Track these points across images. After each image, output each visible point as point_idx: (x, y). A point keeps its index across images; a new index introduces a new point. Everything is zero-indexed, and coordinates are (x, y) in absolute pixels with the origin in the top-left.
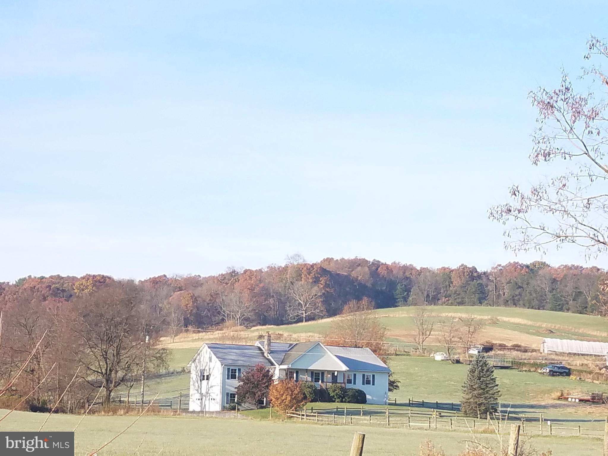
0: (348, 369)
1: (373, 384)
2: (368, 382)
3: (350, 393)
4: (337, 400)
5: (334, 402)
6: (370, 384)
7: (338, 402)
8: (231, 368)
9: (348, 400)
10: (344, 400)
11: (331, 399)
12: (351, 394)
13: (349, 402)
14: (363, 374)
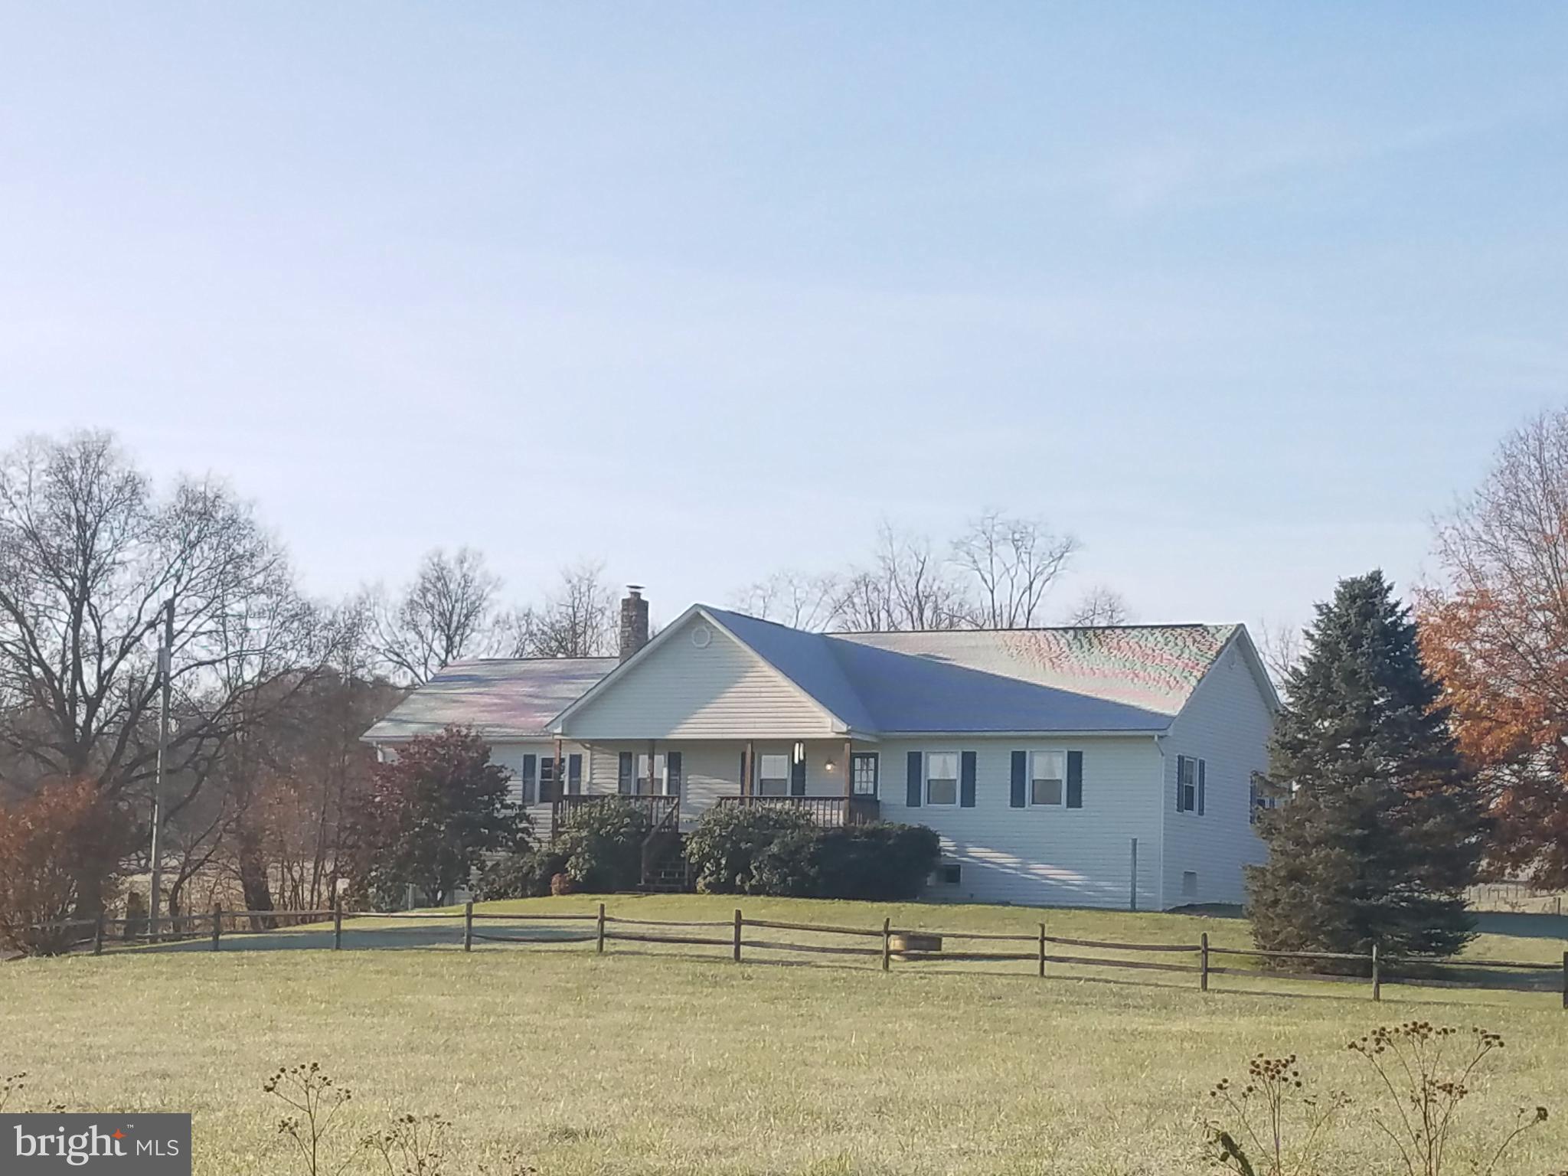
1: (1075, 800)
2: (1046, 792)
6: (1055, 800)
14: (1013, 753)
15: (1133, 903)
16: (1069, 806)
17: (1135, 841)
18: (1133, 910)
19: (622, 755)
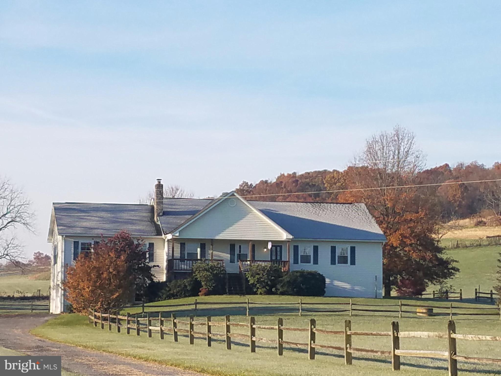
0: (291, 237)
1: (353, 262)
2: (343, 260)
3: (286, 278)
4: (260, 291)
5: (255, 293)
6: (346, 262)
7: (261, 294)
8: (81, 241)
9: (281, 290)
10: (273, 290)
11: (251, 289)
12: (288, 279)
13: (283, 294)
14: (332, 247)
15: (376, 296)
16: (351, 264)
17: (376, 276)
18: (376, 298)
19: (181, 244)
